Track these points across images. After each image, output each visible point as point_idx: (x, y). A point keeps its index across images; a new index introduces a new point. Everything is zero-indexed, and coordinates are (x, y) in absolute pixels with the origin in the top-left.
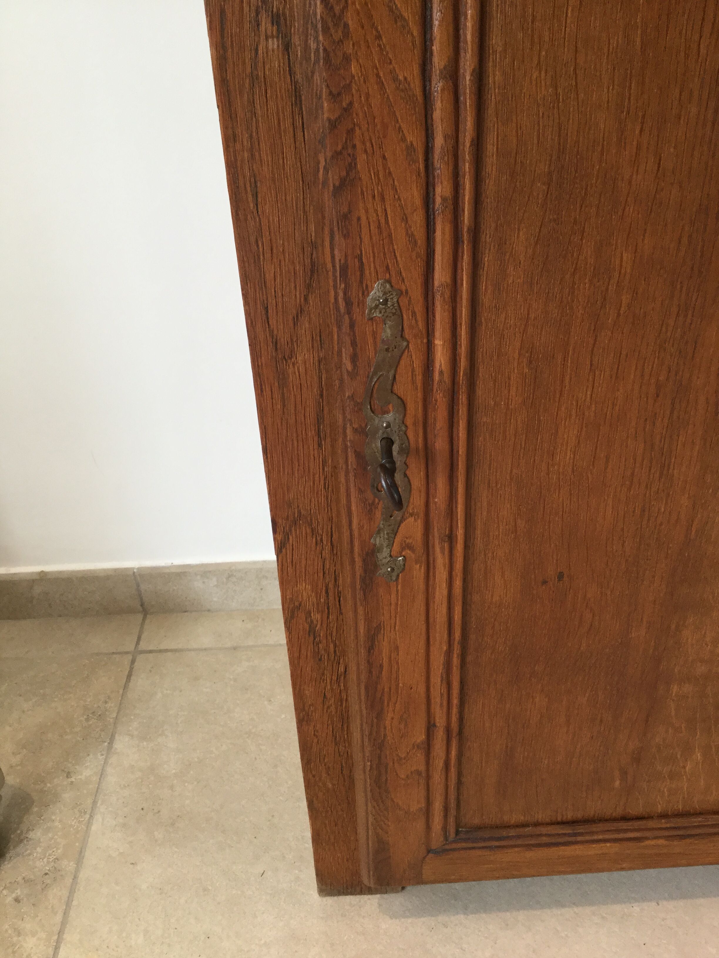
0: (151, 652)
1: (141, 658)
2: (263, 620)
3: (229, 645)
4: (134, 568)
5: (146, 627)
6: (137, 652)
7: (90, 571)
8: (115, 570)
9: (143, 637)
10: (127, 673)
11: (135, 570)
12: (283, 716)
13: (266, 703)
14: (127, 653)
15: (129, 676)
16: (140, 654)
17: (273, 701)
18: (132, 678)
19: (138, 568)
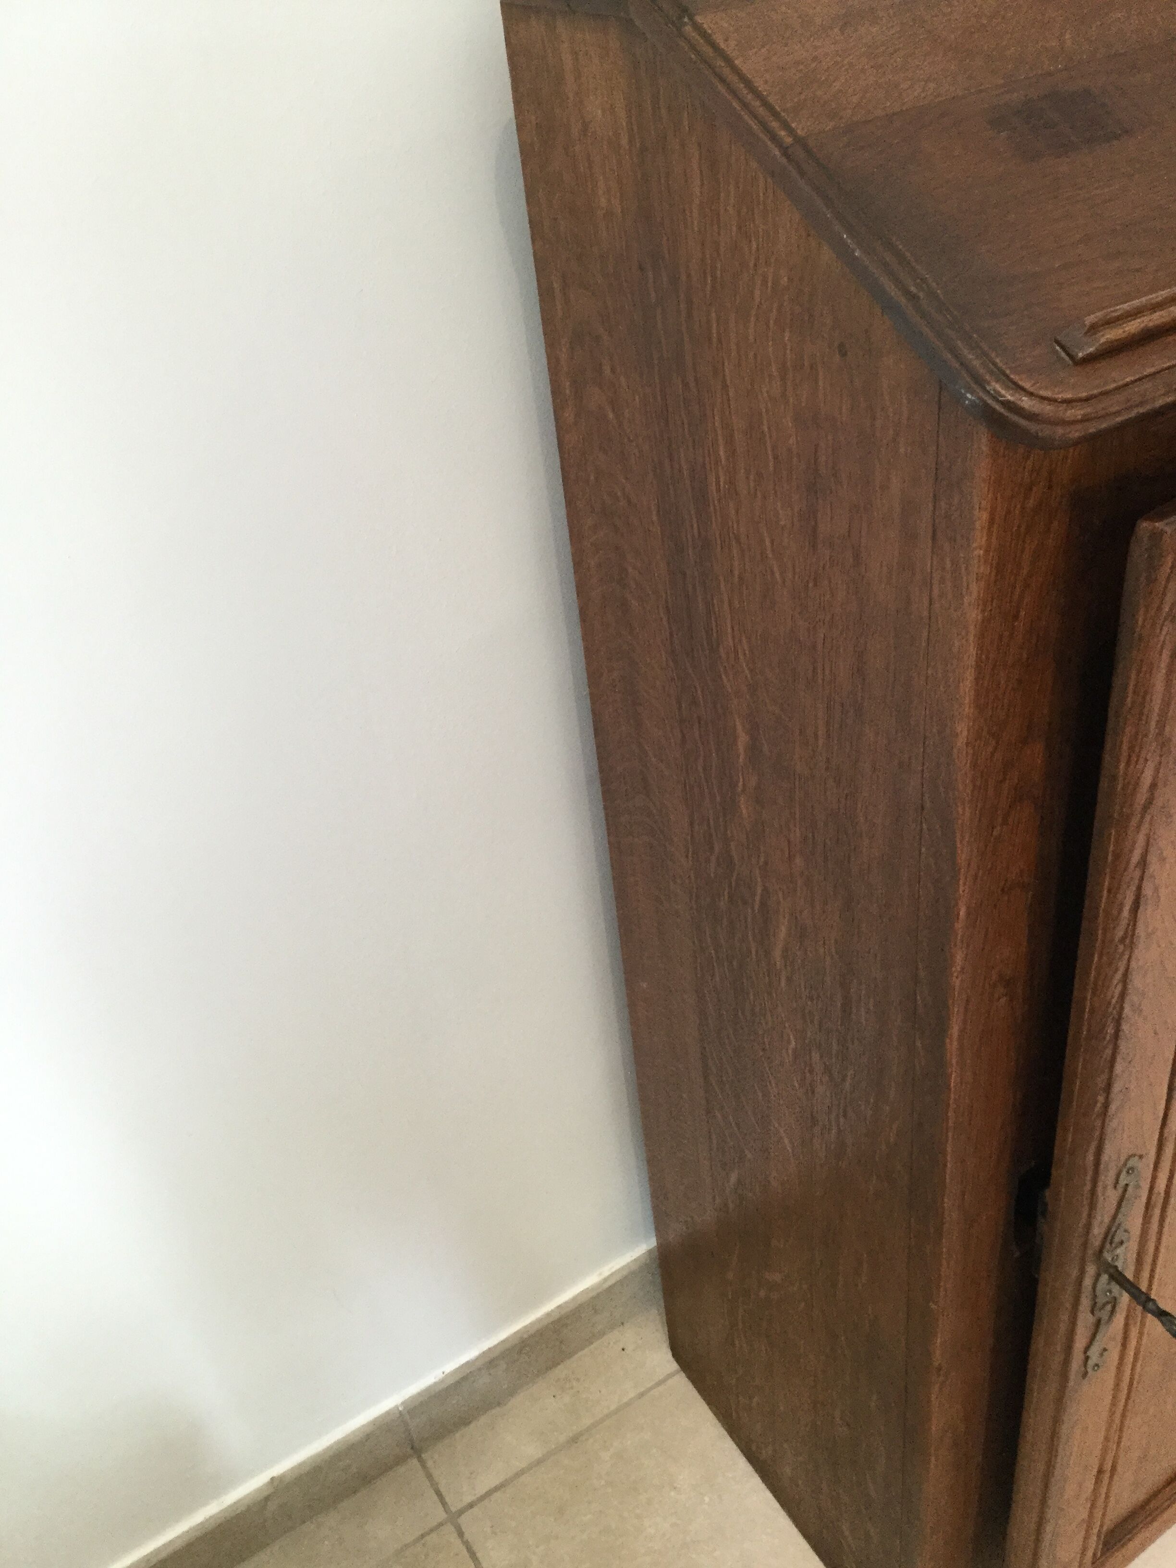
0: (471, 1506)
1: (464, 1520)
2: (578, 1380)
3: (562, 1438)
4: (397, 1407)
5: (436, 1473)
6: (454, 1518)
7: (338, 1443)
8: (374, 1422)
9: (443, 1490)
10: (465, 1552)
11: (400, 1409)
12: (707, 1499)
13: (672, 1494)
14: (441, 1524)
15: (473, 1555)
16: (460, 1516)
17: (679, 1486)
18: (479, 1555)
19: (403, 1403)
